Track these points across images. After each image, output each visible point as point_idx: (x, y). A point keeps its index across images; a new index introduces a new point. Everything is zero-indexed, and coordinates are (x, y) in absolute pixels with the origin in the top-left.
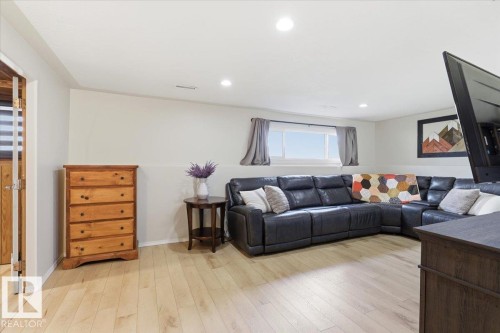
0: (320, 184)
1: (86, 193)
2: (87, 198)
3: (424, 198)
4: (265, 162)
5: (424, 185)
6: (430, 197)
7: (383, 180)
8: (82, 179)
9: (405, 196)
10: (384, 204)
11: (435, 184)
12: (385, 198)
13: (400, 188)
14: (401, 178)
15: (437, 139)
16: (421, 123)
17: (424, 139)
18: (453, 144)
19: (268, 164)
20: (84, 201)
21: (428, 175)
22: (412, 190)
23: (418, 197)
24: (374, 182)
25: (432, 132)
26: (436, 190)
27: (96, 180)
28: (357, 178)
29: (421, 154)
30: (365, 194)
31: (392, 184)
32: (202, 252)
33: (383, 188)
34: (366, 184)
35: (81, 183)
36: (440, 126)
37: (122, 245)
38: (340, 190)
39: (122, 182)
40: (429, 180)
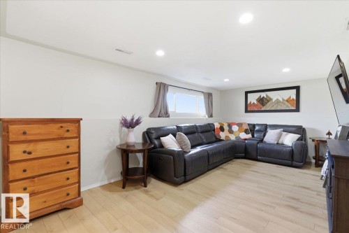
0: (199, 130)
1: (29, 148)
2: (30, 153)
3: (253, 136)
4: (167, 115)
5: (252, 129)
6: (255, 136)
7: (230, 126)
8: (24, 133)
9: (243, 136)
10: (233, 141)
11: (257, 128)
12: (233, 137)
13: (240, 131)
14: (240, 125)
15: (256, 102)
16: (247, 93)
17: (248, 103)
18: (264, 106)
19: (169, 116)
20: (27, 156)
21: (253, 123)
22: (246, 132)
23: (249, 136)
24: (226, 127)
25: (253, 98)
26: (258, 131)
27: (40, 134)
28: (217, 125)
29: (247, 111)
30: (223, 135)
31: (235, 128)
32: (136, 189)
33: (231, 132)
34: (222, 129)
35: (23, 138)
36: (257, 95)
37: (68, 194)
38: (210, 133)
39: (67, 135)
40: (254, 126)
